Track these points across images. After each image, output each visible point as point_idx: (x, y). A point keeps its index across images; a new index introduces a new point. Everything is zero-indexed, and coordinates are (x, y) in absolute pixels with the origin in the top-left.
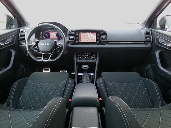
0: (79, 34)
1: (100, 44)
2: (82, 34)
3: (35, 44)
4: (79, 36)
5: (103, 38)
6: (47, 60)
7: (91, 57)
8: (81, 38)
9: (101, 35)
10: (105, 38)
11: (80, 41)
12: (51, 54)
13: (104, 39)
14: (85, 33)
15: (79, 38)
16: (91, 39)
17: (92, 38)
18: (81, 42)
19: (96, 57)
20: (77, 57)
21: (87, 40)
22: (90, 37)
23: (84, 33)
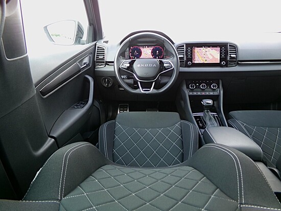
0: (192, 51)
1: (226, 66)
2: (197, 50)
3: (128, 65)
4: (191, 54)
5: (232, 56)
6: (149, 91)
7: (210, 88)
8: (196, 56)
9: (229, 51)
10: (235, 56)
11: (193, 62)
12: (153, 82)
13: (233, 58)
14: (202, 48)
15: (191, 56)
16: (211, 57)
17: (213, 56)
18: (196, 62)
19: (219, 87)
20: (188, 88)
21: (204, 59)
22: (210, 54)
23: (200, 48)
